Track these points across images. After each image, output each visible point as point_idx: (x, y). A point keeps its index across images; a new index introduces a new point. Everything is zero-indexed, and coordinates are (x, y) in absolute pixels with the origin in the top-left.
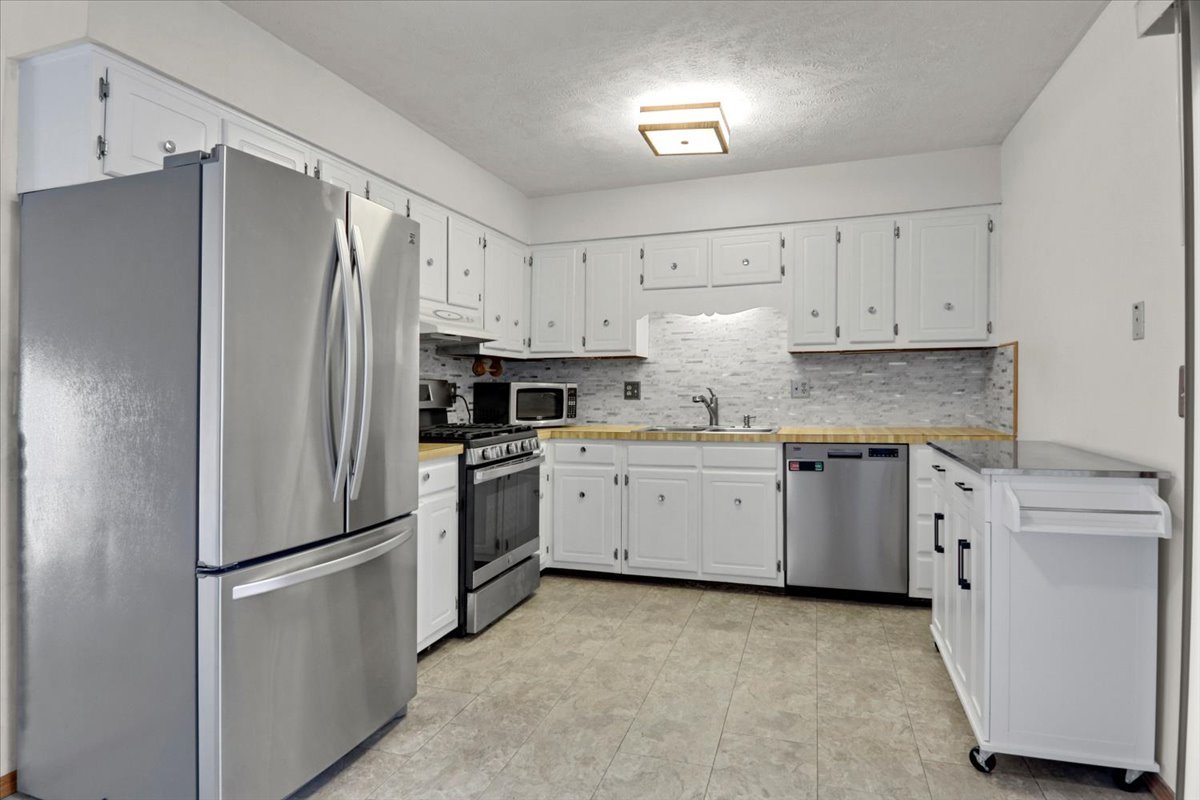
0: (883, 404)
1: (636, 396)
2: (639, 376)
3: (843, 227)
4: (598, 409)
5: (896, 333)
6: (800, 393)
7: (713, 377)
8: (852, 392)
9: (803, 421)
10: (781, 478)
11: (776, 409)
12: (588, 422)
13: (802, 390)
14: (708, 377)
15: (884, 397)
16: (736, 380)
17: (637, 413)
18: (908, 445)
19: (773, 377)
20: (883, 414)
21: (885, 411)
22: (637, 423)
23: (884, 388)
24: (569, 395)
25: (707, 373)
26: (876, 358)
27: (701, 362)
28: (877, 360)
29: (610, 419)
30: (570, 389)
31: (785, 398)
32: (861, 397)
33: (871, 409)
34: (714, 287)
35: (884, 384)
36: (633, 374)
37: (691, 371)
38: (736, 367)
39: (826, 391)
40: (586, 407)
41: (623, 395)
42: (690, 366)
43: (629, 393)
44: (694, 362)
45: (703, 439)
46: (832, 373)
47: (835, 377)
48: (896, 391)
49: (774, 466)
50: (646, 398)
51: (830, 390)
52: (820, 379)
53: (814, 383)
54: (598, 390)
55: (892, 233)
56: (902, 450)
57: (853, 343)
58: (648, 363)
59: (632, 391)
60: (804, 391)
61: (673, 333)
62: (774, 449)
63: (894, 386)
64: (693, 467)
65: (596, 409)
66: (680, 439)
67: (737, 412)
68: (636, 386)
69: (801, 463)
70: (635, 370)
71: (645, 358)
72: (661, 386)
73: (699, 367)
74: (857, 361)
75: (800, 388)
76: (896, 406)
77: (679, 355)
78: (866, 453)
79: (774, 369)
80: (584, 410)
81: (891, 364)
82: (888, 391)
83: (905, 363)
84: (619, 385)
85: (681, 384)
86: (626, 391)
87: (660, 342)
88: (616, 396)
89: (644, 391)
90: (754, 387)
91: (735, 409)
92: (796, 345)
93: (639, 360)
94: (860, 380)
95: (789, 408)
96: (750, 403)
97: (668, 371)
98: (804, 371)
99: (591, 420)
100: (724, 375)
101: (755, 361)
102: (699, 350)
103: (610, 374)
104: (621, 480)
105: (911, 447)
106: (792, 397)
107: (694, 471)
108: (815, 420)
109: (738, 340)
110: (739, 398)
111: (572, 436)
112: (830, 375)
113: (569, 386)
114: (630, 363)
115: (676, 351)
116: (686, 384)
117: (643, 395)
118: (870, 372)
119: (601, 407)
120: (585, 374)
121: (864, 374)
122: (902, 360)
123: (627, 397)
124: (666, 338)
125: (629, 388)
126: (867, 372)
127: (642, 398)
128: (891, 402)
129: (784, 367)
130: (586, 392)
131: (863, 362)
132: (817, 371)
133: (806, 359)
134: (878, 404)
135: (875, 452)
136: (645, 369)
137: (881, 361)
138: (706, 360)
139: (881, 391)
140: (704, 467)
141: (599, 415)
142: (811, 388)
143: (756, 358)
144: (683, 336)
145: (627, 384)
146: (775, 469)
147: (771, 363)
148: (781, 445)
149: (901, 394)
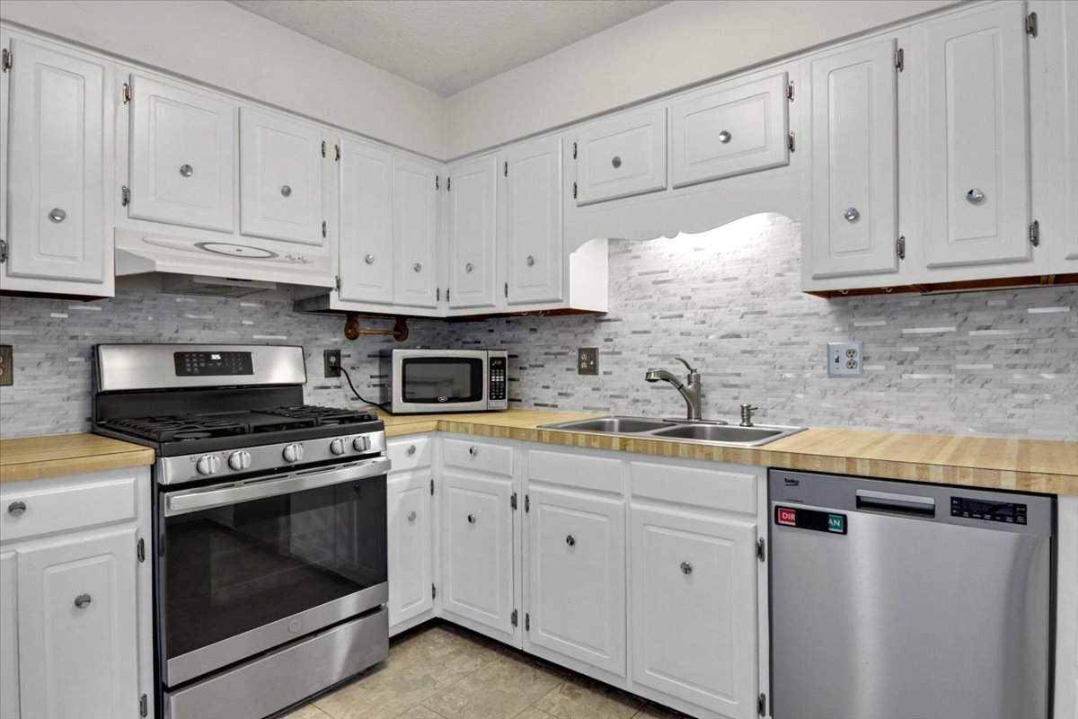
0: (1014, 391)
1: (593, 370)
2: (596, 341)
3: (908, 37)
4: (548, 387)
5: (1035, 241)
6: (843, 368)
7: (699, 340)
8: (947, 367)
9: (851, 418)
10: (763, 534)
11: (800, 396)
12: (536, 405)
13: (845, 363)
14: (692, 341)
15: (1018, 377)
16: (734, 346)
17: (596, 394)
18: (1054, 497)
19: (794, 339)
20: (1017, 411)
21: (1020, 406)
22: (597, 409)
23: (1017, 359)
24: (492, 368)
25: (689, 334)
26: (998, 300)
27: (682, 316)
28: (1004, 302)
29: (562, 402)
30: (492, 359)
31: (818, 376)
32: (968, 377)
33: (989, 401)
34: (676, 188)
35: (1017, 351)
36: (588, 337)
37: (665, 331)
38: (734, 324)
39: (894, 364)
40: (533, 384)
41: (575, 366)
42: (664, 324)
43: (584, 365)
44: (670, 317)
45: (631, 447)
46: (905, 331)
47: (913, 339)
48: (1045, 366)
49: (751, 510)
50: (605, 373)
51: (901, 363)
52: (883, 343)
53: (872, 349)
54: (547, 360)
55: (1019, 27)
56: (1037, 510)
57: (932, 267)
58: (609, 320)
59: (588, 362)
60: (851, 365)
61: (641, 274)
62: (751, 477)
63: (1039, 357)
64: (617, 495)
65: (544, 387)
66: (596, 444)
67: (736, 398)
68: (592, 353)
69: (799, 512)
70: (591, 332)
71: (605, 313)
72: (626, 354)
73: (678, 325)
74: (958, 306)
75: (845, 359)
76: (1047, 397)
77: (650, 306)
78: (944, 508)
79: (796, 327)
80: (531, 387)
81: (1031, 311)
82: (1026, 367)
83: (1067, 309)
84: (571, 354)
85: (652, 351)
86: (580, 361)
87: (623, 289)
88: (568, 369)
89: (604, 363)
90: (762, 357)
91: (734, 392)
92: (816, 278)
93: (597, 317)
94: (965, 343)
95: (824, 394)
96: (757, 383)
97: (634, 332)
98: (851, 330)
99: (539, 402)
100: (711, 337)
101: (765, 312)
102: (678, 298)
103: (561, 337)
104: (521, 503)
105: (1062, 502)
106: (831, 375)
107: (619, 502)
108: (878, 418)
109: (736, 279)
110: (739, 375)
111: (461, 429)
112: (902, 336)
113: (492, 354)
114: (585, 322)
115: (647, 301)
116: (659, 352)
117: (601, 368)
118: (988, 328)
119: (551, 385)
120: (532, 337)
121: (972, 333)
122: (1059, 301)
123: (581, 371)
124: (632, 281)
125: (584, 357)
126: (979, 328)
127: (601, 372)
128: (1033, 387)
129: (814, 322)
130: (533, 363)
131: (970, 309)
132: (878, 327)
133: (856, 307)
134: (1004, 391)
135: (965, 508)
136: (605, 329)
137: (1009, 307)
138: (689, 314)
139: (1014, 366)
140: (635, 497)
141: (548, 396)
142: (865, 359)
143: (765, 308)
144: (653, 278)
145: (581, 351)
146: (755, 516)
147: (791, 316)
148: (766, 470)
149: (1058, 371)
